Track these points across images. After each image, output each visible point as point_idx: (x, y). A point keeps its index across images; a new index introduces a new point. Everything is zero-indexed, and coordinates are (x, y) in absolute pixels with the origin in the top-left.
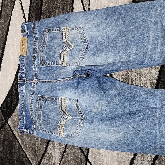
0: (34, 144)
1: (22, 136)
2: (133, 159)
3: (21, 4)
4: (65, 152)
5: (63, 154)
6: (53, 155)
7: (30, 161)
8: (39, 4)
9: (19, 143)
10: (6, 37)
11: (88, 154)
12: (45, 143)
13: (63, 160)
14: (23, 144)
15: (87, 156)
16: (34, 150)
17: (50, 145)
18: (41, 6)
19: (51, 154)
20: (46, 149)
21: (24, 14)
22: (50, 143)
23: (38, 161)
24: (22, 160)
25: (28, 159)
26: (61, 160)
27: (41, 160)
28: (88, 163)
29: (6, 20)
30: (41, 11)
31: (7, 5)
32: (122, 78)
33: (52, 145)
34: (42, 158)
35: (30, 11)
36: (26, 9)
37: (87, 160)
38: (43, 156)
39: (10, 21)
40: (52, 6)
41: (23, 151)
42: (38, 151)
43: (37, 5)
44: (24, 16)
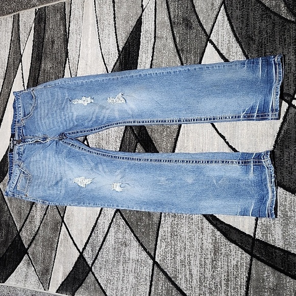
0: (20, 207)
1: (10, 200)
2: (98, 219)
3: (22, 74)
4: (45, 214)
5: (44, 216)
6: (35, 217)
7: (15, 224)
8: (37, 75)
9: (8, 207)
10: (7, 104)
11: (64, 216)
12: (29, 206)
13: (43, 221)
14: (11, 207)
15: (63, 218)
16: (19, 213)
17: (34, 208)
18: (38, 77)
19: (34, 216)
20: (30, 212)
21: (24, 82)
22: (34, 205)
23: (22, 224)
24: (9, 223)
25: (14, 222)
26: (41, 222)
27: (24, 223)
28: (63, 224)
29: (8, 88)
30: (38, 81)
31: (10, 73)
32: (95, 145)
33: (35, 208)
34: (26, 220)
35: (29, 80)
36: (26, 79)
37: (63, 221)
38: (27, 218)
39: (11, 88)
40: (47, 78)
41: (11, 214)
42: (22, 215)
43: (35, 76)
44: (24, 85)
